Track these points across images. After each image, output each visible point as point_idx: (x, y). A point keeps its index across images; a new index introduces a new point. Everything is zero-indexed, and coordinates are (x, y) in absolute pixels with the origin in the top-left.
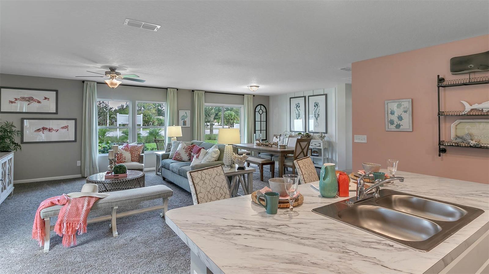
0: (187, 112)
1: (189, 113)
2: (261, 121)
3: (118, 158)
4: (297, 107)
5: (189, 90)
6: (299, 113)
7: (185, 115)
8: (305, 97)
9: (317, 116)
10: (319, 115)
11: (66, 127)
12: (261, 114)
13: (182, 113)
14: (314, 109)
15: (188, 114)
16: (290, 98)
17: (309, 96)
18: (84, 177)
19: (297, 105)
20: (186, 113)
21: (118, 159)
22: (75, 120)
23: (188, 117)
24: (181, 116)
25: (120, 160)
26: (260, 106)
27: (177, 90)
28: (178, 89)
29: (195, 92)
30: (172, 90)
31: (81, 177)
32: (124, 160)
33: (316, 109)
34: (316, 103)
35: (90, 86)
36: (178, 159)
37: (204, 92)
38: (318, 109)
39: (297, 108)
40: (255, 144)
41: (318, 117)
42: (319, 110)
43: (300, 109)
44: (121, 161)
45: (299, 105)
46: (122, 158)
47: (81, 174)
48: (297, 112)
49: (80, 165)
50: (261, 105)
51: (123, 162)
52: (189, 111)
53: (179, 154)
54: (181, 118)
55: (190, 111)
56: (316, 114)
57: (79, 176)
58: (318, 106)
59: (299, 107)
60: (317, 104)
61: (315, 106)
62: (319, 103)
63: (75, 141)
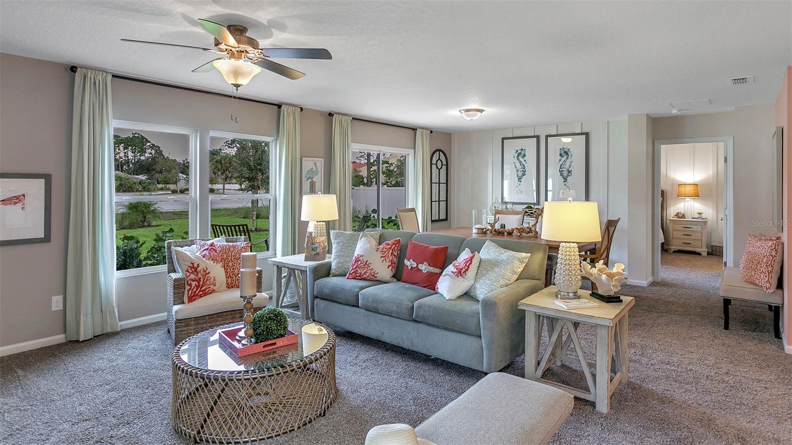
0: (317, 162)
1: (320, 162)
2: (439, 183)
3: (199, 283)
4: (518, 156)
5: (321, 113)
6: (524, 168)
7: (314, 170)
8: (538, 137)
9: (565, 173)
10: (569, 172)
11: (17, 199)
12: (439, 170)
13: (308, 164)
14: (560, 160)
15: (319, 168)
16: (503, 139)
17: (547, 137)
18: (78, 341)
19: (519, 152)
20: (315, 164)
21: (199, 285)
22: (47, 178)
23: (320, 173)
24: (306, 172)
25: (203, 288)
26: (438, 152)
27: (302, 109)
28: (304, 110)
29: (334, 118)
30: (290, 108)
31: (64, 341)
32: (212, 287)
33: (565, 161)
34: (563, 148)
35: (95, 81)
36: (365, 276)
37: (351, 118)
38: (569, 160)
39: (518, 159)
40: (475, 231)
41: (568, 176)
42: (572, 162)
43: (525, 161)
44: (205, 290)
45: (523, 153)
46: (208, 282)
47: (65, 332)
48: (519, 166)
49: (61, 307)
50: (440, 150)
51: (210, 293)
52: (321, 159)
53: (366, 264)
54: (307, 174)
55: (323, 159)
56: (564, 170)
57: (59, 338)
58: (568, 154)
59: (524, 156)
60: (567, 150)
61: (561, 155)
62: (570, 150)
63: (47, 239)
